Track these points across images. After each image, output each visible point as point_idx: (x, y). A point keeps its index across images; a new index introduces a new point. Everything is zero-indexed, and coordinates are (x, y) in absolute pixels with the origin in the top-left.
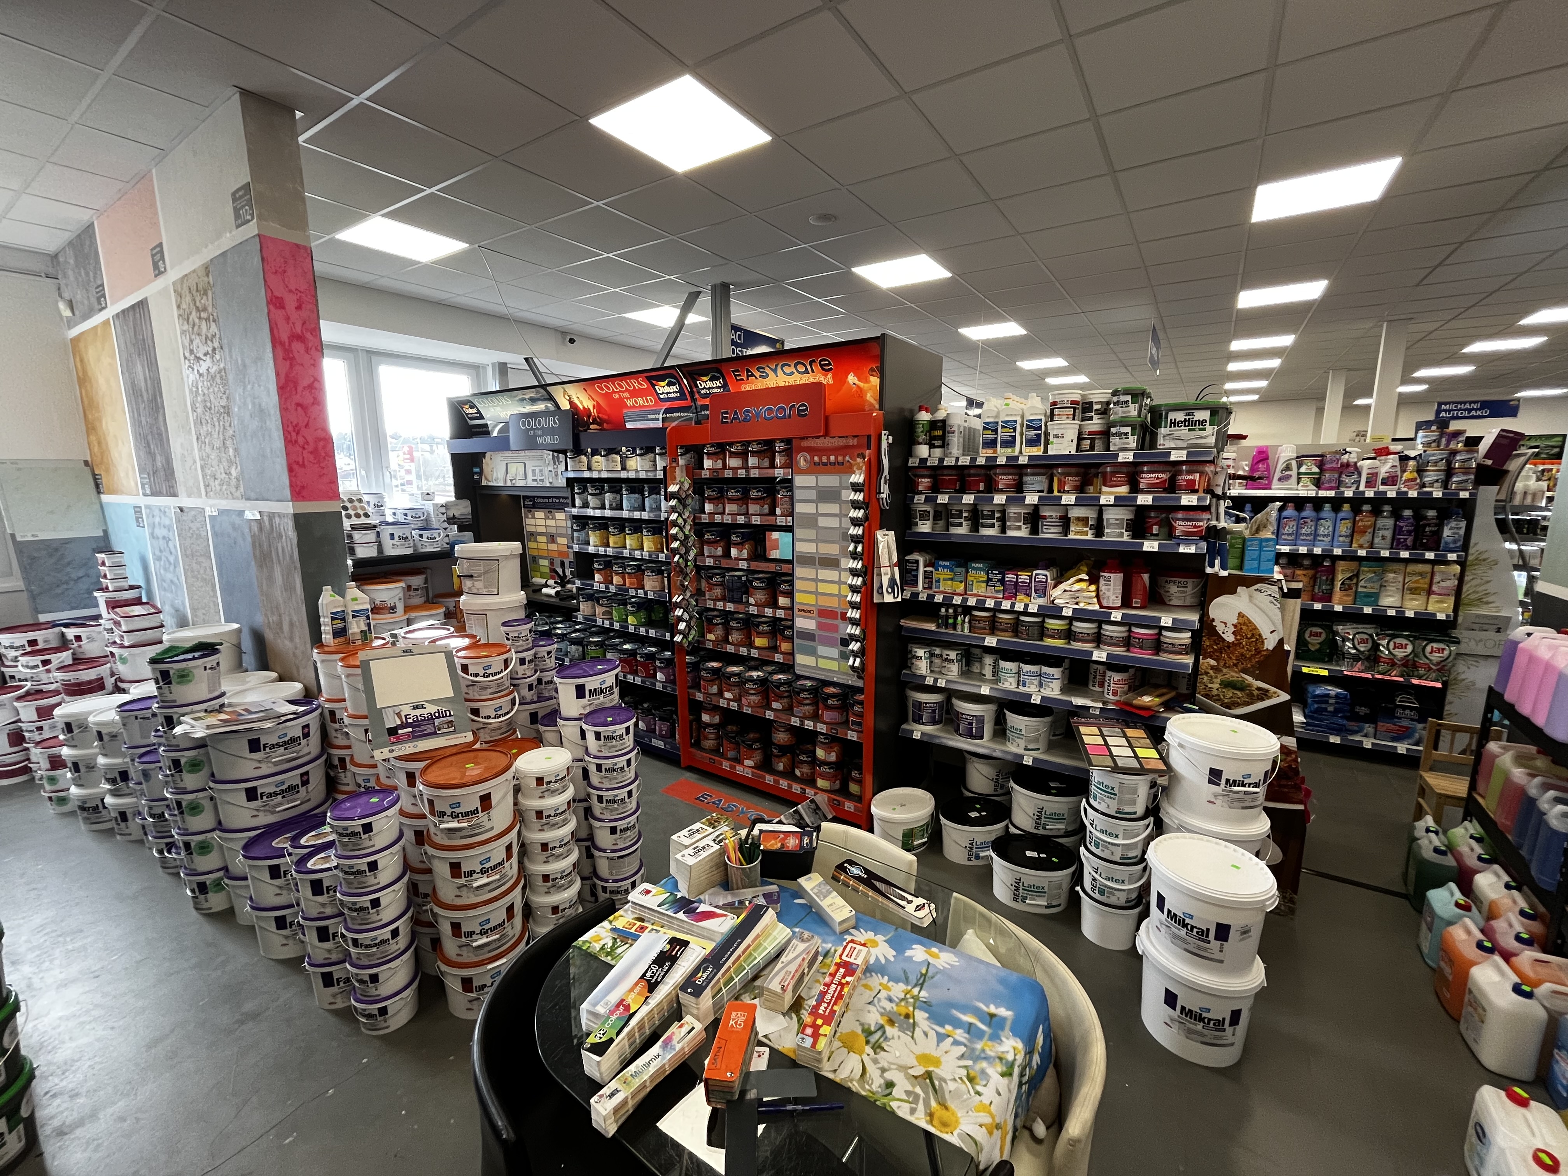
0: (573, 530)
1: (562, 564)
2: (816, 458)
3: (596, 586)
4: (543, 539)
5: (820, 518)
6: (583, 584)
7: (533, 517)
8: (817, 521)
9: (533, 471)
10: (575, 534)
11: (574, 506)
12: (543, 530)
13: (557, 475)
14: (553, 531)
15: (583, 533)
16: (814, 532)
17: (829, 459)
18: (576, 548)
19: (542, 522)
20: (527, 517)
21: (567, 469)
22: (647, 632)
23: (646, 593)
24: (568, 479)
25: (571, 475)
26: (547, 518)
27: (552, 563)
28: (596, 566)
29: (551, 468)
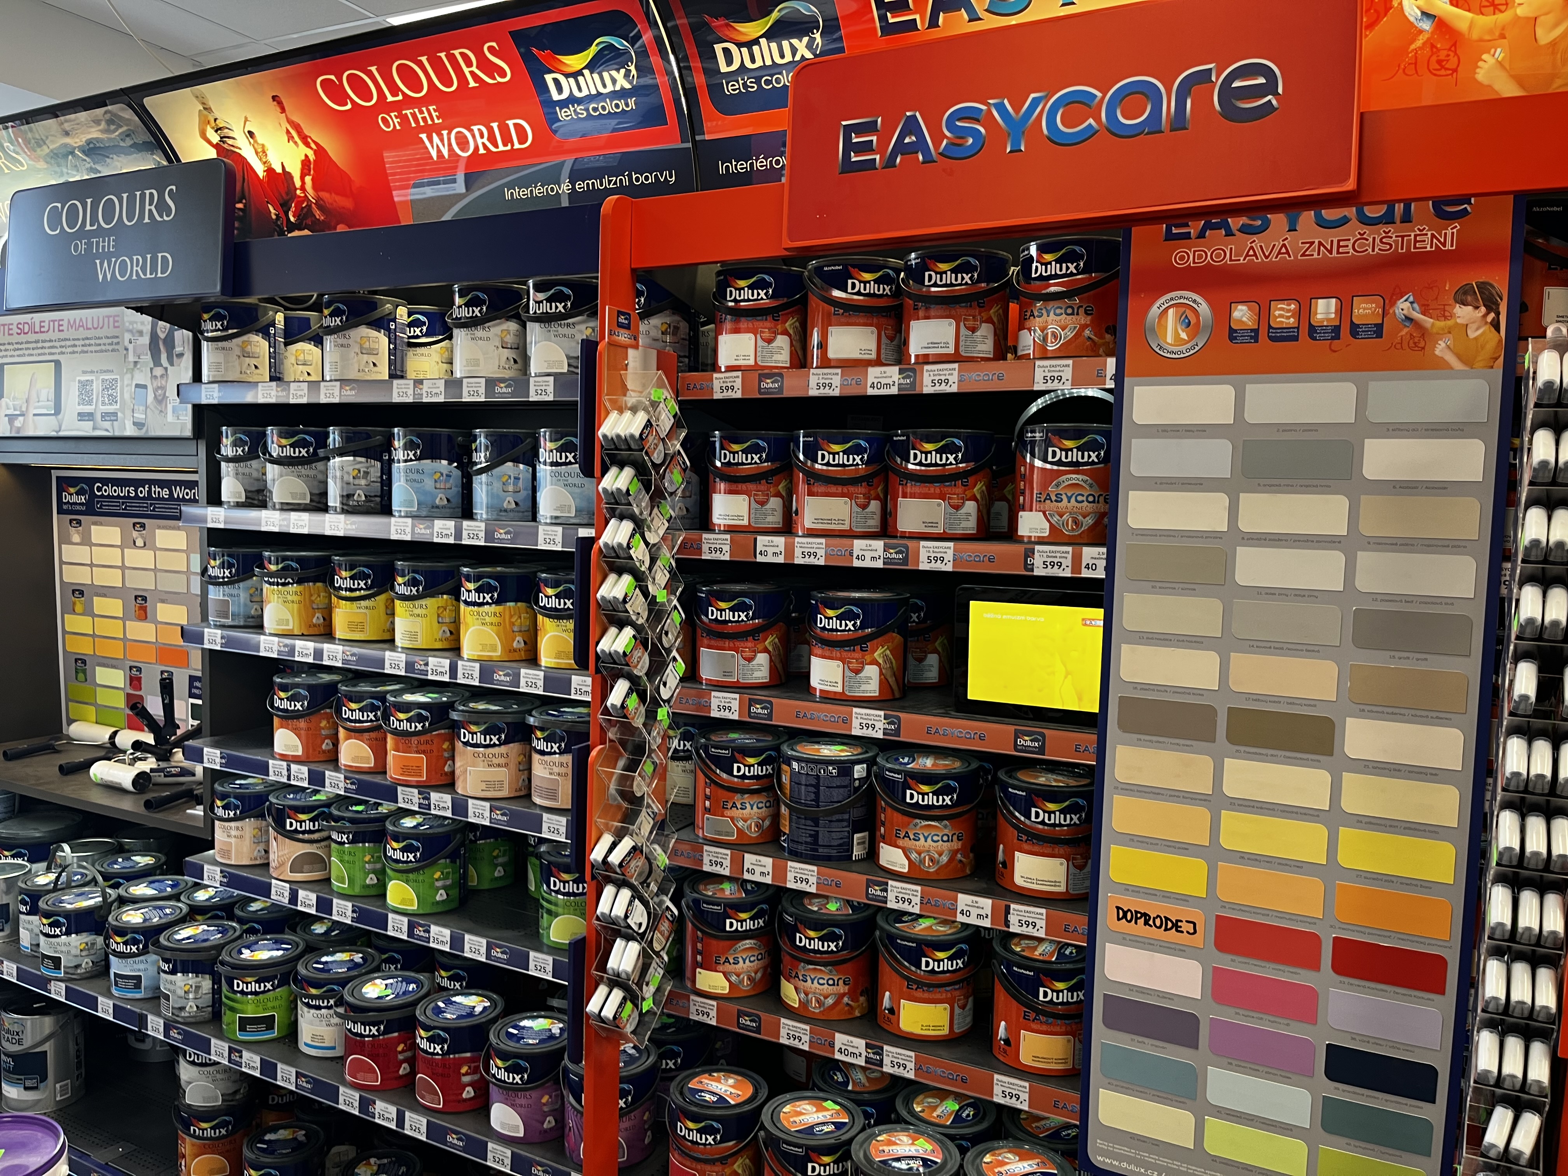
0: (208, 580)
1: (167, 688)
2: (1242, 314)
3: (277, 771)
4: (113, 606)
5: (1243, 554)
6: (229, 761)
7: (86, 541)
8: (1228, 564)
9: (84, 385)
10: (215, 594)
11: (215, 499)
12: (113, 579)
13: (161, 400)
14: (144, 583)
15: (241, 592)
16: (1215, 606)
17: (1305, 311)
18: (214, 639)
19: (113, 557)
20: (65, 540)
21: (197, 376)
22: (457, 942)
23: (460, 806)
24: (199, 410)
25: (211, 395)
26: (128, 543)
27: (135, 681)
28: (281, 701)
29: (142, 377)
